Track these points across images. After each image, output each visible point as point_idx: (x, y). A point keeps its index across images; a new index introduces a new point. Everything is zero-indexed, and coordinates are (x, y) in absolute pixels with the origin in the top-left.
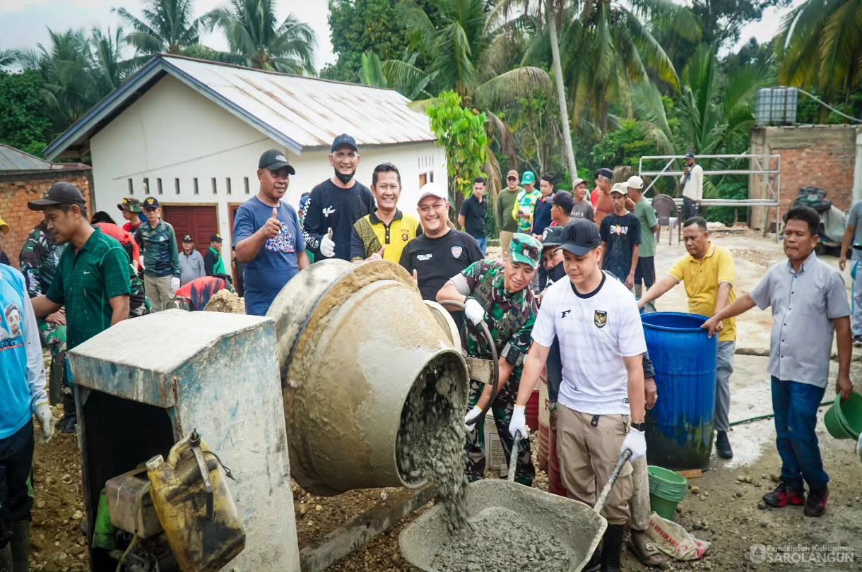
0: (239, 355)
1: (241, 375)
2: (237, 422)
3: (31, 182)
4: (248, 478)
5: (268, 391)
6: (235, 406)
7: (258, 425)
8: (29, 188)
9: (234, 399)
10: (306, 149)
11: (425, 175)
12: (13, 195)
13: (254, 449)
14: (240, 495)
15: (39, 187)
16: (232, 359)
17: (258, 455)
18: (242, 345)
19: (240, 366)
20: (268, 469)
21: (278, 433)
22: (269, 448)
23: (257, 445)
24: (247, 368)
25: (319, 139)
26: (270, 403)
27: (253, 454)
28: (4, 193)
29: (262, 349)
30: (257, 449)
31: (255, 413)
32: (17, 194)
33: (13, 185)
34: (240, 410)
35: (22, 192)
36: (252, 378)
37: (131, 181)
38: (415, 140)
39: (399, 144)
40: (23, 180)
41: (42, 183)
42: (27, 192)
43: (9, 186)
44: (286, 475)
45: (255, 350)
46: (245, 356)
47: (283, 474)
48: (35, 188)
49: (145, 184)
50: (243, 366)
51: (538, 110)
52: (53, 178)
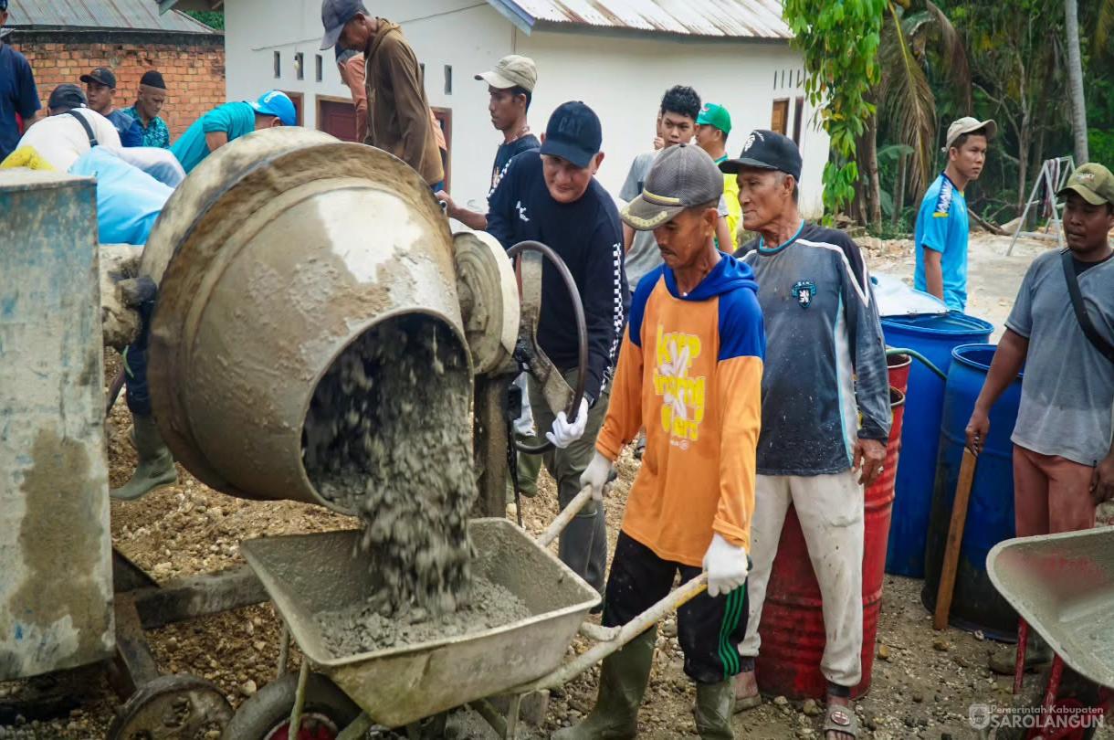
0: (26, 222)
1: (27, 255)
2: (13, 322)
3: (147, 46)
4: (24, 410)
5: (74, 288)
6: (12, 296)
7: (49, 334)
8: (142, 55)
9: (10, 286)
10: (543, 25)
11: (786, 102)
12: (119, 64)
13: (39, 369)
14: (9, 433)
15: (157, 56)
16: (12, 227)
17: (44, 380)
18: (33, 208)
19: (26, 240)
20: (62, 406)
21: (86, 356)
22: (66, 375)
23: (43, 364)
24: (39, 245)
25: (571, 13)
26: (76, 308)
27: (37, 377)
28: (107, 59)
29: (67, 222)
30: (43, 370)
31: (46, 316)
32: (125, 63)
33: (120, 48)
34: (20, 304)
35: (132, 61)
36: (45, 261)
37: (278, 55)
38: (763, 35)
39: (727, 39)
40: (135, 43)
41: (162, 50)
42: (139, 62)
43: (115, 49)
44: (96, 424)
45: (54, 221)
46: (36, 226)
47: (91, 421)
48: (152, 56)
49: (296, 63)
50: (31, 239)
51: (1027, 11)
52: (179, 43)
